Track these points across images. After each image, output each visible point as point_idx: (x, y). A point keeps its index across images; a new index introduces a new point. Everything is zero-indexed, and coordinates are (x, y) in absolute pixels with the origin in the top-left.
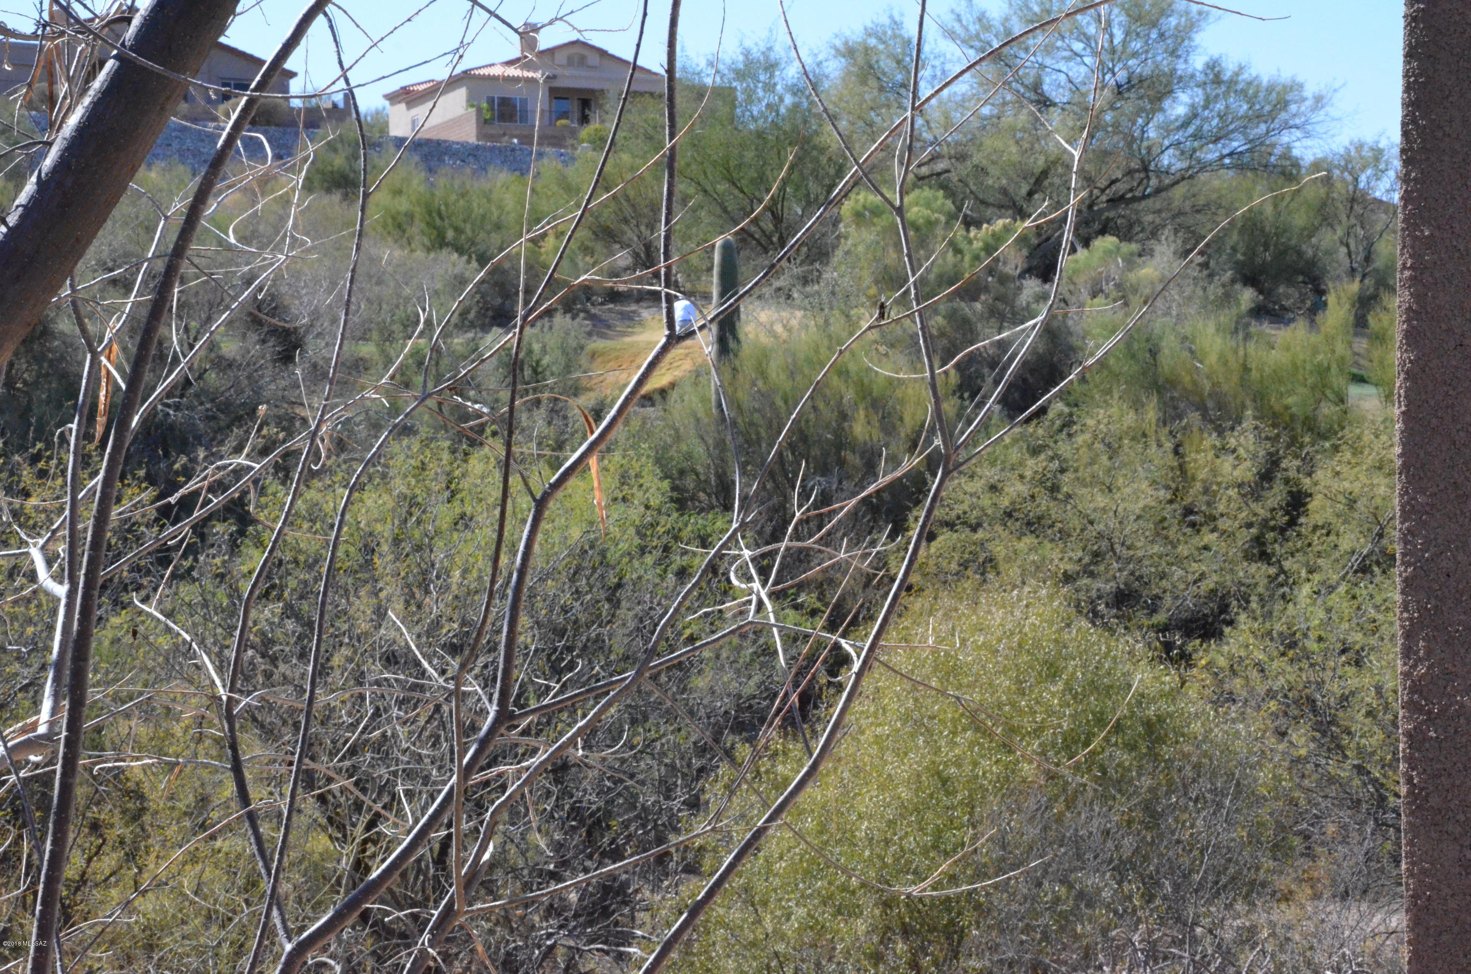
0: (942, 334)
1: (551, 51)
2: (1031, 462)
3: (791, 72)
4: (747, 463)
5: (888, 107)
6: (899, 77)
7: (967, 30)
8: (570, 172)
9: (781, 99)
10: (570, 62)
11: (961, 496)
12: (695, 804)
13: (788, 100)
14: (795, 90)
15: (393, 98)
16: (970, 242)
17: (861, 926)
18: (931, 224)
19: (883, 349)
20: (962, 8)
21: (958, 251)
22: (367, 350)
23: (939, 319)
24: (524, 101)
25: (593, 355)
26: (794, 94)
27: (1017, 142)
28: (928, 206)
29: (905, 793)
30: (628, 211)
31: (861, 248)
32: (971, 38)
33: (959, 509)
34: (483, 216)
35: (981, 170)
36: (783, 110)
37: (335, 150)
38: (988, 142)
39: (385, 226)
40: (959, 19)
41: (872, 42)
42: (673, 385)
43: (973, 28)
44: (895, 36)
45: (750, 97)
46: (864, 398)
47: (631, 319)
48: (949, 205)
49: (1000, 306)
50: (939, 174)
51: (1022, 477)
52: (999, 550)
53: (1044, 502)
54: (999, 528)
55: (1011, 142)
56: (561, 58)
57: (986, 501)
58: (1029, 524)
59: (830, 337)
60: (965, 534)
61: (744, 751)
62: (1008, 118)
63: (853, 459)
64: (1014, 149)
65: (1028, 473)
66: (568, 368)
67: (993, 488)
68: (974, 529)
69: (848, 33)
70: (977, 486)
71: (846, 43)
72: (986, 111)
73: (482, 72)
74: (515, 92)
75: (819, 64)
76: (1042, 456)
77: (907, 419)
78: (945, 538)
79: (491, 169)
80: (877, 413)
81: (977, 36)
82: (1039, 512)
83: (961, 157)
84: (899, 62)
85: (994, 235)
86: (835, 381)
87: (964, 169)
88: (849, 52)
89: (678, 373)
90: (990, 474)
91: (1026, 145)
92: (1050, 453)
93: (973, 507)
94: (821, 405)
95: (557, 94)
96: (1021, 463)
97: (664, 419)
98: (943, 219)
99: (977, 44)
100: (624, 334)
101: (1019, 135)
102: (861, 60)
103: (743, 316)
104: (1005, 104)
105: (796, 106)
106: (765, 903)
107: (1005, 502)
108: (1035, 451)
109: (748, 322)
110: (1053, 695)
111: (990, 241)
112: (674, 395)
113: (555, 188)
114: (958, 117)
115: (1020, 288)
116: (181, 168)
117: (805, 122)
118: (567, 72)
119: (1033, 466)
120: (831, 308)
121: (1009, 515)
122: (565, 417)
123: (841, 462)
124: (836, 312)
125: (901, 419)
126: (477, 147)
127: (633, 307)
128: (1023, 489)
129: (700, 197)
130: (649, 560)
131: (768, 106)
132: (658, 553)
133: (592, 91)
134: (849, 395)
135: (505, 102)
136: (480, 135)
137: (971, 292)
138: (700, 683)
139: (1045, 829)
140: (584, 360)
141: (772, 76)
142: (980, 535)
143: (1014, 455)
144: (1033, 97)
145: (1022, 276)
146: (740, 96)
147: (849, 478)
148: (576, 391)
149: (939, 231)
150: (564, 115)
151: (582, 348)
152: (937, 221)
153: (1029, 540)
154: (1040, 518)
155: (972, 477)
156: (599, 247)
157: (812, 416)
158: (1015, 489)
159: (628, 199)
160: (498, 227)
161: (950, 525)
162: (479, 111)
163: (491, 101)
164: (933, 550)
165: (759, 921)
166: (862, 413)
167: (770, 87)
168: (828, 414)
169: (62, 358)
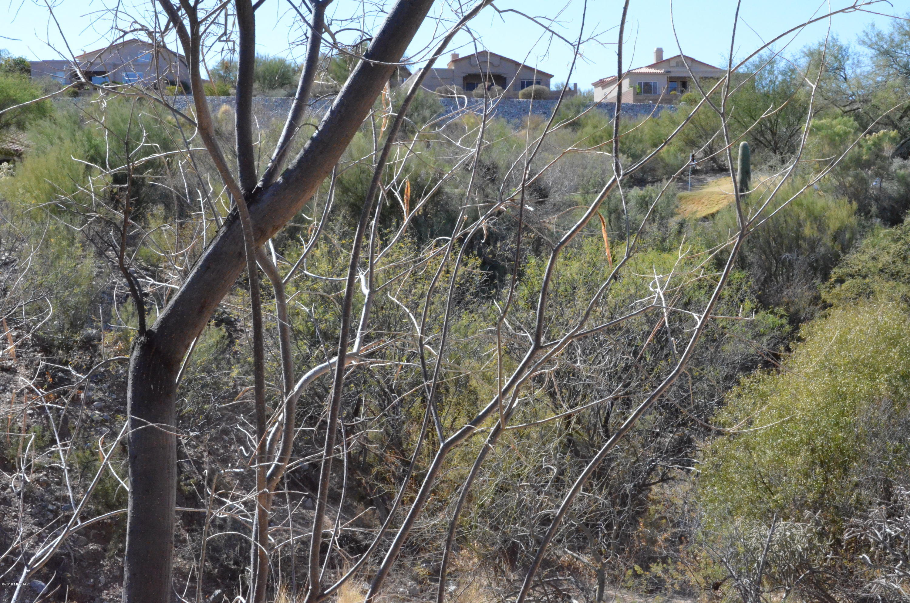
0: (851, 186)
1: (668, 60)
2: (893, 246)
3: (782, 65)
4: (753, 247)
5: (830, 79)
6: (836, 65)
7: (871, 40)
8: (675, 116)
9: (777, 78)
10: (677, 65)
11: (857, 263)
12: (721, 403)
13: (780, 78)
14: (784, 73)
15: (596, 85)
16: (866, 141)
17: (800, 460)
18: (846, 133)
19: (821, 193)
20: (869, 30)
21: (860, 146)
22: (577, 197)
23: (850, 179)
24: (655, 84)
25: (681, 198)
26: (783, 75)
27: (895, 93)
28: (845, 124)
29: (819, 399)
30: (702, 132)
31: (811, 146)
32: (873, 44)
33: (856, 269)
34: (634, 136)
35: (876, 107)
36: (777, 83)
37: (569, 109)
38: (880, 94)
39: (590, 142)
40: (867, 35)
41: (823, 49)
42: (718, 212)
43: (874, 40)
44: (834, 46)
45: (761, 78)
46: (810, 216)
47: (702, 182)
48: (856, 124)
49: (881, 171)
50: (854, 110)
51: (888, 253)
52: (876, 287)
53: (900, 264)
54: (877, 277)
55: (892, 93)
56: (673, 63)
57: (870, 264)
58: (892, 275)
59: (793, 188)
60: (859, 280)
61: (744, 380)
62: (891, 81)
63: (805, 245)
64: (893, 96)
65: (892, 251)
66: (668, 205)
67: (874, 258)
68: (864, 277)
69: (811, 45)
70: (865, 257)
71: (809, 50)
72: (879, 79)
73: (638, 71)
74: (651, 80)
75: (796, 60)
76: (899, 243)
77: (831, 226)
78: (849, 282)
79: (639, 115)
80: (816, 223)
81: (876, 43)
82: (897, 269)
83: (866, 101)
84: (835, 58)
85: (878, 137)
86: (796, 208)
87: (867, 107)
88: (811, 54)
89: (721, 206)
90: (871, 251)
91: (900, 95)
92: (903, 241)
93: (863, 267)
94: (789, 220)
95: (672, 80)
96: (889, 247)
97: (712, 227)
98: (853, 131)
99: (876, 46)
100: (698, 189)
101: (896, 90)
102: (816, 58)
103: (752, 179)
104: (889, 75)
105: (784, 81)
106: (754, 448)
107: (880, 265)
108: (896, 240)
109: (754, 182)
110: (895, 354)
111: (876, 140)
112: (718, 217)
113: (668, 123)
114: (864, 82)
115: (891, 163)
116: (503, 119)
117: (788, 87)
118: (676, 69)
119: (894, 247)
120: (796, 175)
121: (881, 271)
122: (666, 227)
123: (799, 247)
124: (798, 177)
125: (828, 226)
126: (633, 105)
127: (703, 176)
128: (889, 259)
129: (736, 125)
130: (703, 291)
131: (771, 81)
132: (707, 289)
133: (685, 78)
134: (803, 215)
135: (647, 84)
136: (635, 100)
137: (867, 165)
138: (728, 348)
139: (889, 418)
140: (676, 201)
141: (772, 67)
142: (867, 280)
143: (884, 243)
144: (905, 71)
145: (893, 157)
146: (757, 78)
147: (802, 254)
148: (672, 215)
149: (851, 137)
150: (675, 89)
151: (675, 195)
152: (850, 132)
153: (892, 283)
154: (898, 272)
155: (863, 253)
156: (688, 149)
157: (784, 225)
158: (885, 259)
159: (702, 126)
160: (641, 141)
161: (852, 276)
162: (635, 89)
163: (640, 84)
164: (843, 288)
165: (751, 457)
166: (808, 223)
167: (771, 72)
168: (792, 223)
169: (447, 203)
